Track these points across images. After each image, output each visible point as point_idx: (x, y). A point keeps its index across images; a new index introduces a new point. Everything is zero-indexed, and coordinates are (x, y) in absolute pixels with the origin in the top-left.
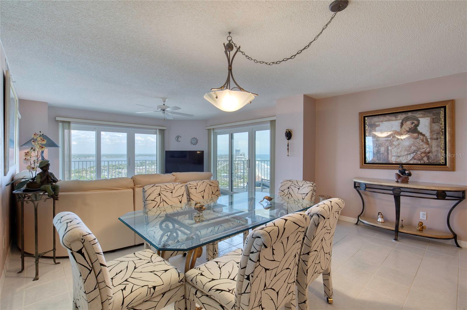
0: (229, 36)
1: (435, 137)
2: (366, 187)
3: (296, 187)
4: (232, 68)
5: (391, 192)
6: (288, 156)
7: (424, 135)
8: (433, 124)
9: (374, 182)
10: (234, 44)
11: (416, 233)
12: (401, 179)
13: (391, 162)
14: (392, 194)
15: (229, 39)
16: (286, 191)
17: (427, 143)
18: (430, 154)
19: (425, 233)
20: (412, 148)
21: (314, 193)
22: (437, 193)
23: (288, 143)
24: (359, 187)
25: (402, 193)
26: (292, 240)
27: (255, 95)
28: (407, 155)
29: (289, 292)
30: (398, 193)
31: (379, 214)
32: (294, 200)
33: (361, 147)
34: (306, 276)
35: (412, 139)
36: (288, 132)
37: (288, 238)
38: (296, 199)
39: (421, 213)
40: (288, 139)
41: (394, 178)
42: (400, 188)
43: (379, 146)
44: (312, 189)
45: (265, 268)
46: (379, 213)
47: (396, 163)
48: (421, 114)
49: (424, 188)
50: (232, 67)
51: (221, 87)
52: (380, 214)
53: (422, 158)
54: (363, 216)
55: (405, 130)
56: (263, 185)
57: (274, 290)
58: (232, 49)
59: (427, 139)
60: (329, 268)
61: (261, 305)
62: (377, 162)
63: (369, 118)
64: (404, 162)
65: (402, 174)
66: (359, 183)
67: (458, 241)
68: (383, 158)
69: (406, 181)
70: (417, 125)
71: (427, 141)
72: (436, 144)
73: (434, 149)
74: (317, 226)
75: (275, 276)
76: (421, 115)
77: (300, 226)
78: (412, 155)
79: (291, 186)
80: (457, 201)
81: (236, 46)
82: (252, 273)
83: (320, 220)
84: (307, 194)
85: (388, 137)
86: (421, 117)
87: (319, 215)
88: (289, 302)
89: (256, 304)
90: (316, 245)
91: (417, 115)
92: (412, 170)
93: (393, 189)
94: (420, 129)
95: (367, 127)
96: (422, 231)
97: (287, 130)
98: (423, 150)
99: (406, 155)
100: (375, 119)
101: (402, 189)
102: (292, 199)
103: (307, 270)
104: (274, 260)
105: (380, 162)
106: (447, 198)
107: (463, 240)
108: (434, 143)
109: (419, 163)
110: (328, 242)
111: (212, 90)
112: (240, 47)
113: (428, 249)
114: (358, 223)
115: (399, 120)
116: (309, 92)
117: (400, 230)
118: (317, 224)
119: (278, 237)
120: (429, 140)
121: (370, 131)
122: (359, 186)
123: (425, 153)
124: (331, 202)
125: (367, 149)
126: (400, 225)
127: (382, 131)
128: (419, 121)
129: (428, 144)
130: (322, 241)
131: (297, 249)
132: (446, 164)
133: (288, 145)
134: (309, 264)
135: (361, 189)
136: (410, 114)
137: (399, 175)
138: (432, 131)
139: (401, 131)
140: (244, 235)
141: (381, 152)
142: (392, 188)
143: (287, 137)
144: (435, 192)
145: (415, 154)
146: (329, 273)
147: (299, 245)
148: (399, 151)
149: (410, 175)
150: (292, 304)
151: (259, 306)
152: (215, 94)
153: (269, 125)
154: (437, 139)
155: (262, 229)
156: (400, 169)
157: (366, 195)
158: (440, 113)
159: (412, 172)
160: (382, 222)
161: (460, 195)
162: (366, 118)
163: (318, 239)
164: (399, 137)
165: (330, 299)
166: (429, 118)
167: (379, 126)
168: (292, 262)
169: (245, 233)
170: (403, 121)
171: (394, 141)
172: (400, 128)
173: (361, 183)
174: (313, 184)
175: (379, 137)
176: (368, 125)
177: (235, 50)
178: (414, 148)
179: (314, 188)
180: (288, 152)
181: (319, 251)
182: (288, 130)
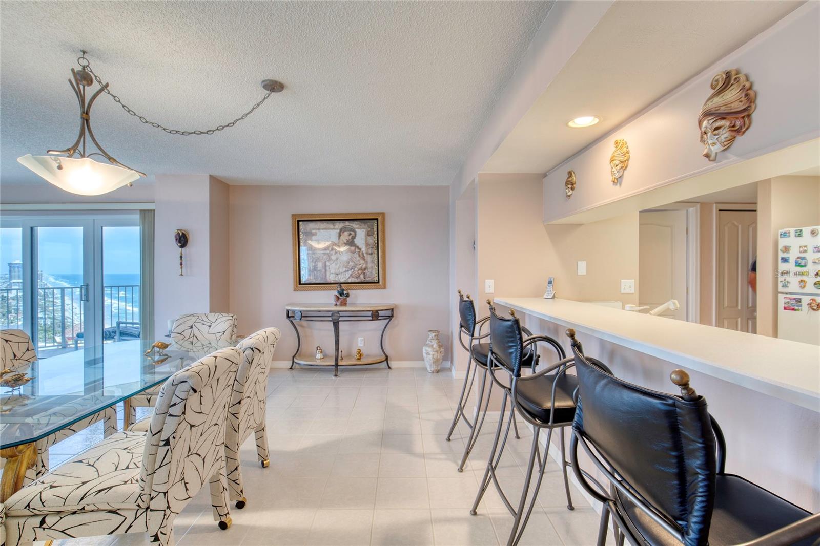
0: (83, 58)
1: (370, 252)
2: (302, 316)
3: (204, 324)
4: (90, 118)
5: (330, 319)
6: (181, 276)
7: (360, 249)
8: (369, 237)
9: (310, 307)
10: (96, 77)
11: (354, 363)
12: (340, 301)
13: (329, 281)
14: (331, 321)
15: (85, 63)
16: (187, 333)
17: (363, 258)
18: (366, 271)
19: (363, 361)
20: (350, 263)
21: (235, 330)
22: (372, 314)
23: (181, 254)
24: (294, 317)
25: (341, 319)
26: (222, 383)
27: (142, 175)
28: (346, 271)
29: (217, 458)
30: (337, 318)
31: (317, 349)
32: (202, 344)
33: (294, 262)
34: (237, 434)
35: (349, 253)
36: (181, 234)
37: (218, 380)
38: (206, 343)
39: (359, 339)
40: (182, 247)
41: (333, 301)
42: (338, 312)
43: (316, 261)
44: (232, 323)
45: (190, 424)
46: (317, 347)
47: (335, 282)
48: (358, 224)
49: (361, 309)
50: (90, 115)
51: (69, 150)
52: (319, 348)
53: (359, 276)
54: (300, 356)
55: (343, 243)
56: (122, 334)
57: (200, 456)
58: (90, 82)
59: (363, 254)
60: (264, 421)
61: (183, 479)
62: (314, 281)
63: (305, 223)
64: (342, 280)
65: (341, 295)
66: (294, 312)
67: (389, 362)
68: (321, 276)
69: (344, 303)
70: (354, 238)
71: (363, 256)
72: (371, 260)
73: (369, 265)
74: (250, 363)
75: (201, 435)
76: (358, 226)
77: (233, 362)
78: (350, 272)
79: (195, 324)
80: (388, 320)
81: (100, 82)
82: (174, 433)
83: (254, 354)
84: (225, 332)
85: (325, 249)
86: (358, 228)
87: (254, 349)
88: (217, 472)
89: (178, 478)
90: (248, 390)
91: (355, 225)
92: (351, 289)
93: (332, 315)
94: (357, 241)
95: (302, 236)
96: (360, 359)
97: (178, 230)
98: (359, 267)
99: (344, 272)
100: (311, 225)
101: (341, 314)
102: (199, 344)
103: (239, 425)
104: (201, 413)
105: (318, 282)
106: (379, 318)
107: (393, 361)
108: (369, 258)
109: (357, 281)
110: (262, 385)
111: (51, 152)
112: (107, 85)
113: (366, 377)
114: (293, 367)
115: (337, 229)
116: (220, 173)
117: (340, 363)
118: (250, 362)
119: (209, 377)
120: (365, 255)
121: (306, 241)
122: (293, 315)
123: (361, 269)
124: (266, 332)
125: (302, 265)
126: (340, 358)
127: (318, 241)
128: (355, 232)
129: (364, 260)
130: (256, 383)
131: (226, 396)
132: (378, 282)
133: (181, 257)
134: (240, 416)
135: (295, 319)
136: (347, 223)
137: (338, 297)
138: (367, 245)
139: (339, 243)
140: (104, 423)
141: (319, 269)
142: (330, 314)
143: (180, 242)
144: (369, 314)
145: (352, 270)
146: (264, 428)
147: (229, 390)
148: (337, 267)
149: (348, 296)
150: (220, 474)
151: (182, 480)
152: (56, 161)
153: (137, 217)
154: (372, 254)
155: (187, 371)
156: (339, 289)
157: (302, 326)
158: (374, 225)
159: (350, 292)
160: (320, 359)
161: (388, 313)
162: (301, 223)
163: (251, 381)
164: (338, 249)
165: (266, 460)
166: (365, 230)
167: (315, 234)
168: (221, 414)
169: (110, 418)
170: (341, 230)
171: (332, 255)
172: (338, 239)
173: (296, 310)
174: (232, 317)
175: (316, 249)
176: (303, 233)
177: (96, 87)
178: (351, 264)
179: (234, 323)
180: (182, 268)
181: (252, 398)
182: (180, 230)
